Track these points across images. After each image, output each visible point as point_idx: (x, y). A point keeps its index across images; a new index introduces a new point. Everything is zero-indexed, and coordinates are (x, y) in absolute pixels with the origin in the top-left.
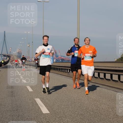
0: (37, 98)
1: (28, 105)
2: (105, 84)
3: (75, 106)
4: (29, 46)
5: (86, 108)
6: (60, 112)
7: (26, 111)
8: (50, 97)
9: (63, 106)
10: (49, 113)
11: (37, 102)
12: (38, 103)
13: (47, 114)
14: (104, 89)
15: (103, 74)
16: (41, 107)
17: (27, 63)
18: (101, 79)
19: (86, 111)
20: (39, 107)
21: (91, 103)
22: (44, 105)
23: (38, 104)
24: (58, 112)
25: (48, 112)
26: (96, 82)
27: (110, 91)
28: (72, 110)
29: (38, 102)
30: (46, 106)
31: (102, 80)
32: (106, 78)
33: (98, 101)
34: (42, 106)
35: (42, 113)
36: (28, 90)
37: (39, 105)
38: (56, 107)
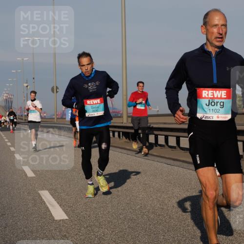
0: (43, 189)
1: (25, 205)
2: (179, 158)
3: (119, 203)
4: (27, 86)
5: (141, 207)
6: (89, 217)
7: (22, 217)
8: (69, 187)
9: (94, 205)
10: (66, 219)
11: (43, 198)
12: (45, 200)
13: (63, 220)
14: (176, 167)
15: (175, 138)
16: (50, 208)
17: (24, 121)
18: (171, 148)
19: (141, 213)
20: (48, 207)
21: (151, 197)
22: (58, 203)
23: (44, 202)
24: (85, 216)
25: (65, 217)
26: (162, 155)
27: (189, 171)
28: (114, 211)
29: (45, 197)
30: (60, 206)
31: (173, 149)
32: (181, 146)
33: (164, 192)
34: (53, 206)
35: (54, 220)
36: (26, 175)
37: (47, 204)
38: (81, 206)
